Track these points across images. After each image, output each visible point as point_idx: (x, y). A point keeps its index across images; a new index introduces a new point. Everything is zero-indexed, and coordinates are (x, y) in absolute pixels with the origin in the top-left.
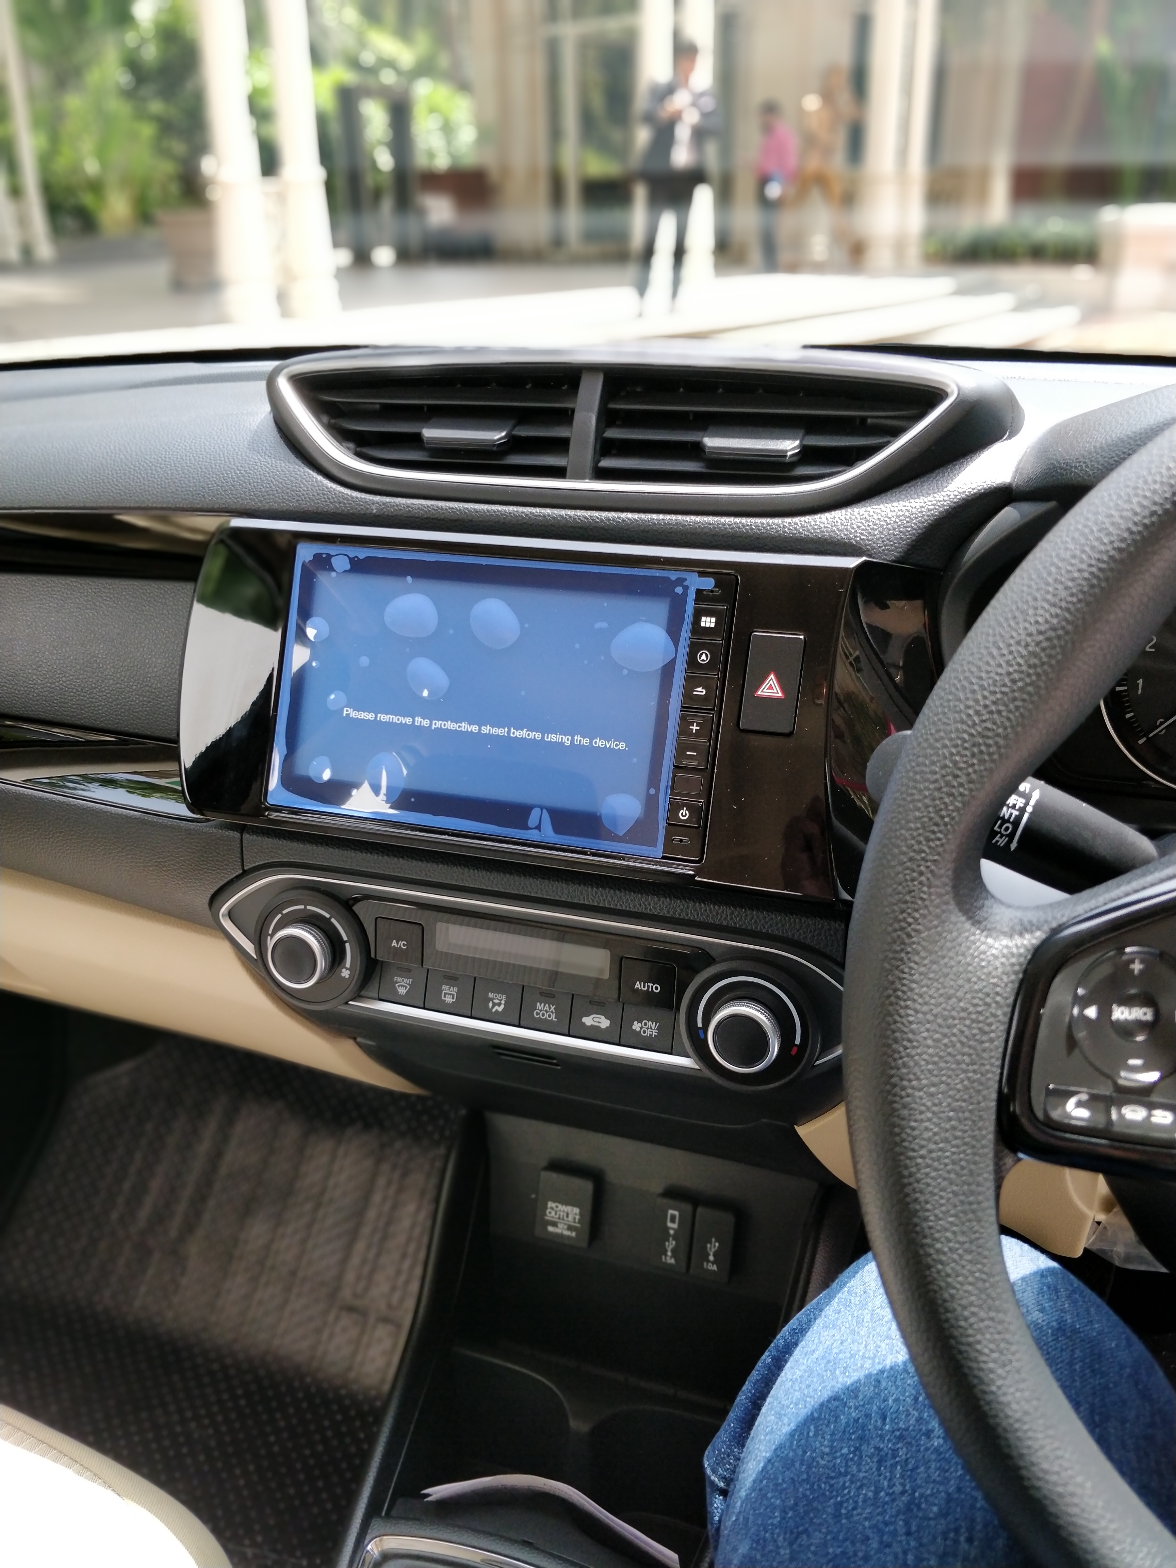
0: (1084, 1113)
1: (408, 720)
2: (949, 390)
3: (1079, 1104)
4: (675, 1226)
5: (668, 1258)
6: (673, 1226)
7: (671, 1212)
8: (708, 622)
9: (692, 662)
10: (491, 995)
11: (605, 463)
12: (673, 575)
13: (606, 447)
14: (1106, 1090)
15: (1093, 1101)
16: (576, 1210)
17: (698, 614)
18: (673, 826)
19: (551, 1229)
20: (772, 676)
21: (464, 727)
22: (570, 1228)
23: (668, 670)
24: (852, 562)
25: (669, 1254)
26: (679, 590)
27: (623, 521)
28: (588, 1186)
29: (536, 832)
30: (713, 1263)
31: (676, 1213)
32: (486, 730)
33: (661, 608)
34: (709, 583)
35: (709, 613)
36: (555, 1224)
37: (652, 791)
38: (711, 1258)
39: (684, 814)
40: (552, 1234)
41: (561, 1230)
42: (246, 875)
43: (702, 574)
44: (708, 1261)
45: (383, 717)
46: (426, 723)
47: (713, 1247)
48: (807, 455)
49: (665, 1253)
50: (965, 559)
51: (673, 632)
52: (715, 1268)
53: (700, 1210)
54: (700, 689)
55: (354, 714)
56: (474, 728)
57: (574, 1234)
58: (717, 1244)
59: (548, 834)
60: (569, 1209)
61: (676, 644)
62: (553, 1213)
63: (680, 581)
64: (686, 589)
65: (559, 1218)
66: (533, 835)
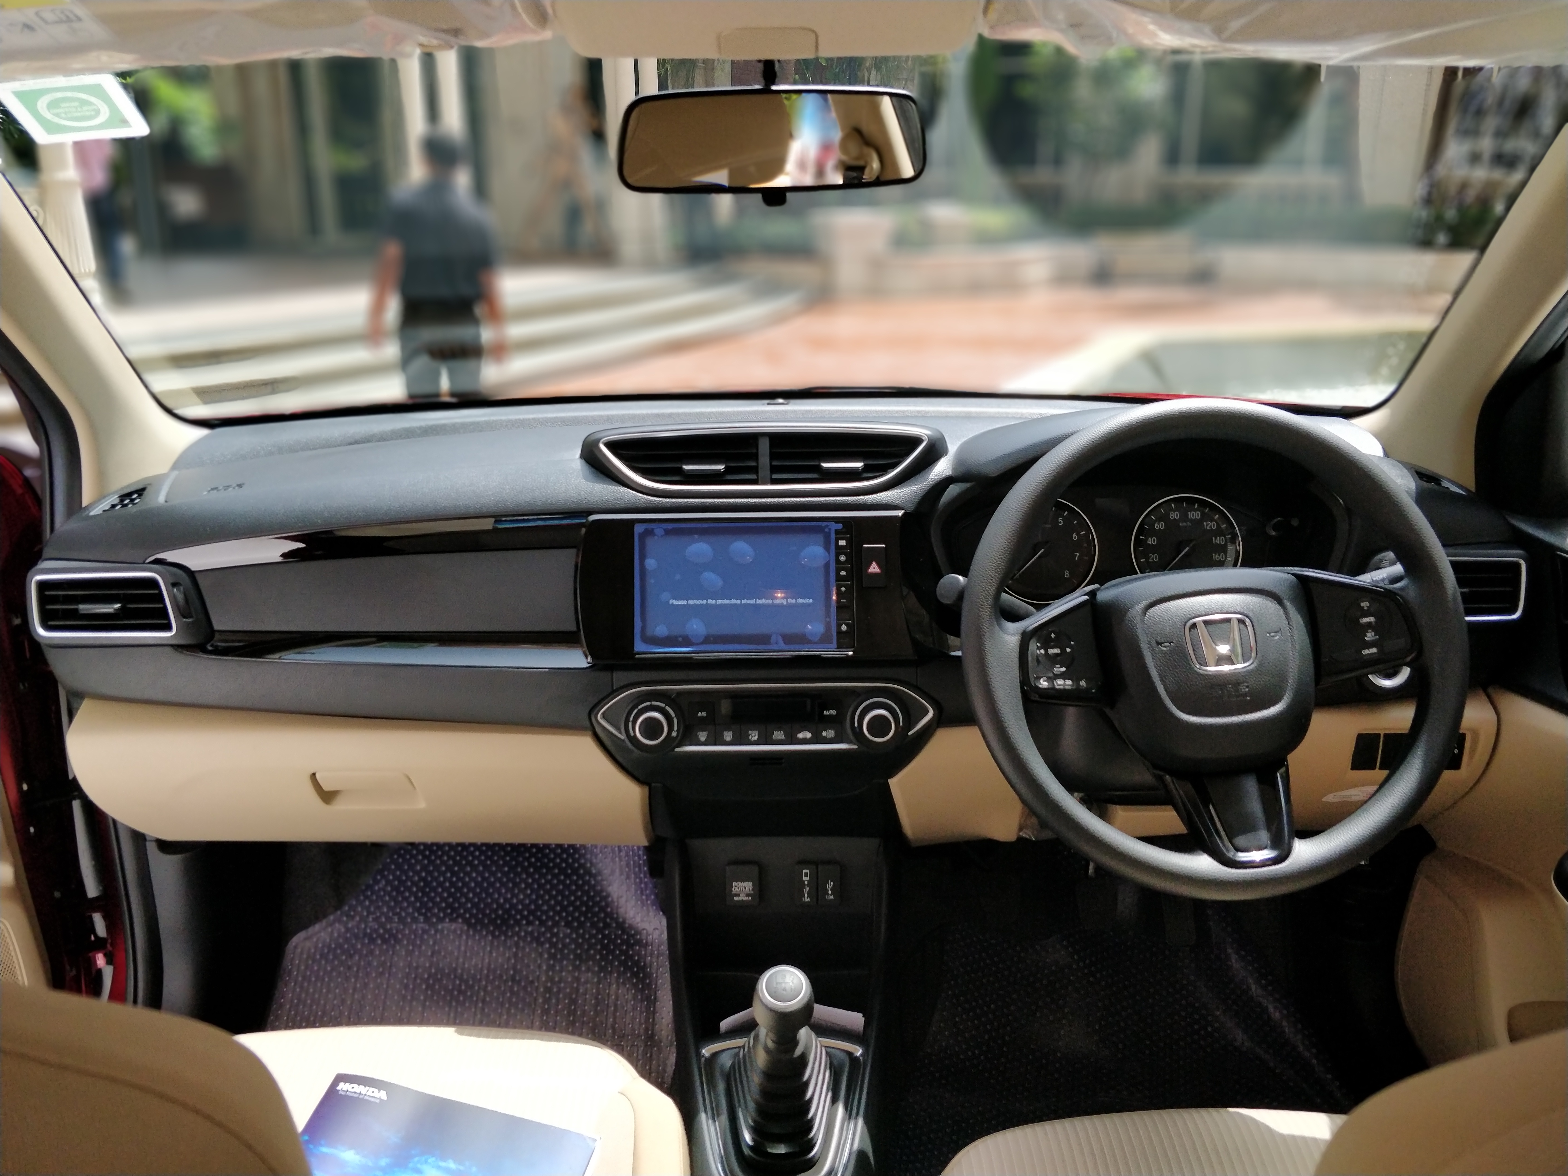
0: (1046, 683)
1: (704, 602)
2: (923, 438)
3: (1044, 681)
4: (808, 878)
5: (806, 898)
6: (806, 879)
7: (804, 871)
8: (842, 543)
9: (838, 561)
10: (750, 732)
11: (775, 476)
12: (824, 524)
13: (774, 469)
14: (1051, 675)
15: (1049, 679)
16: (750, 884)
17: (837, 540)
18: (839, 632)
19: (736, 898)
20: (874, 563)
21: (733, 601)
22: (748, 895)
23: (827, 566)
24: (900, 513)
25: (806, 895)
26: (827, 530)
27: (793, 502)
28: (755, 870)
29: (775, 645)
30: (831, 895)
31: (808, 871)
32: (744, 601)
33: (820, 538)
34: (840, 526)
35: (842, 539)
36: (738, 895)
37: (828, 620)
38: (830, 892)
39: (844, 628)
40: (737, 901)
41: (743, 897)
42: (614, 693)
43: (836, 522)
44: (828, 894)
45: (691, 602)
46: (714, 602)
47: (830, 885)
48: (866, 468)
49: (804, 896)
50: (940, 506)
51: (827, 548)
52: (832, 897)
53: (820, 867)
54: (843, 572)
55: (676, 602)
56: (739, 602)
57: (750, 898)
58: (832, 883)
59: (782, 645)
60: (746, 884)
61: (829, 552)
62: (736, 888)
63: (827, 526)
64: (830, 529)
65: (740, 891)
66: (775, 647)
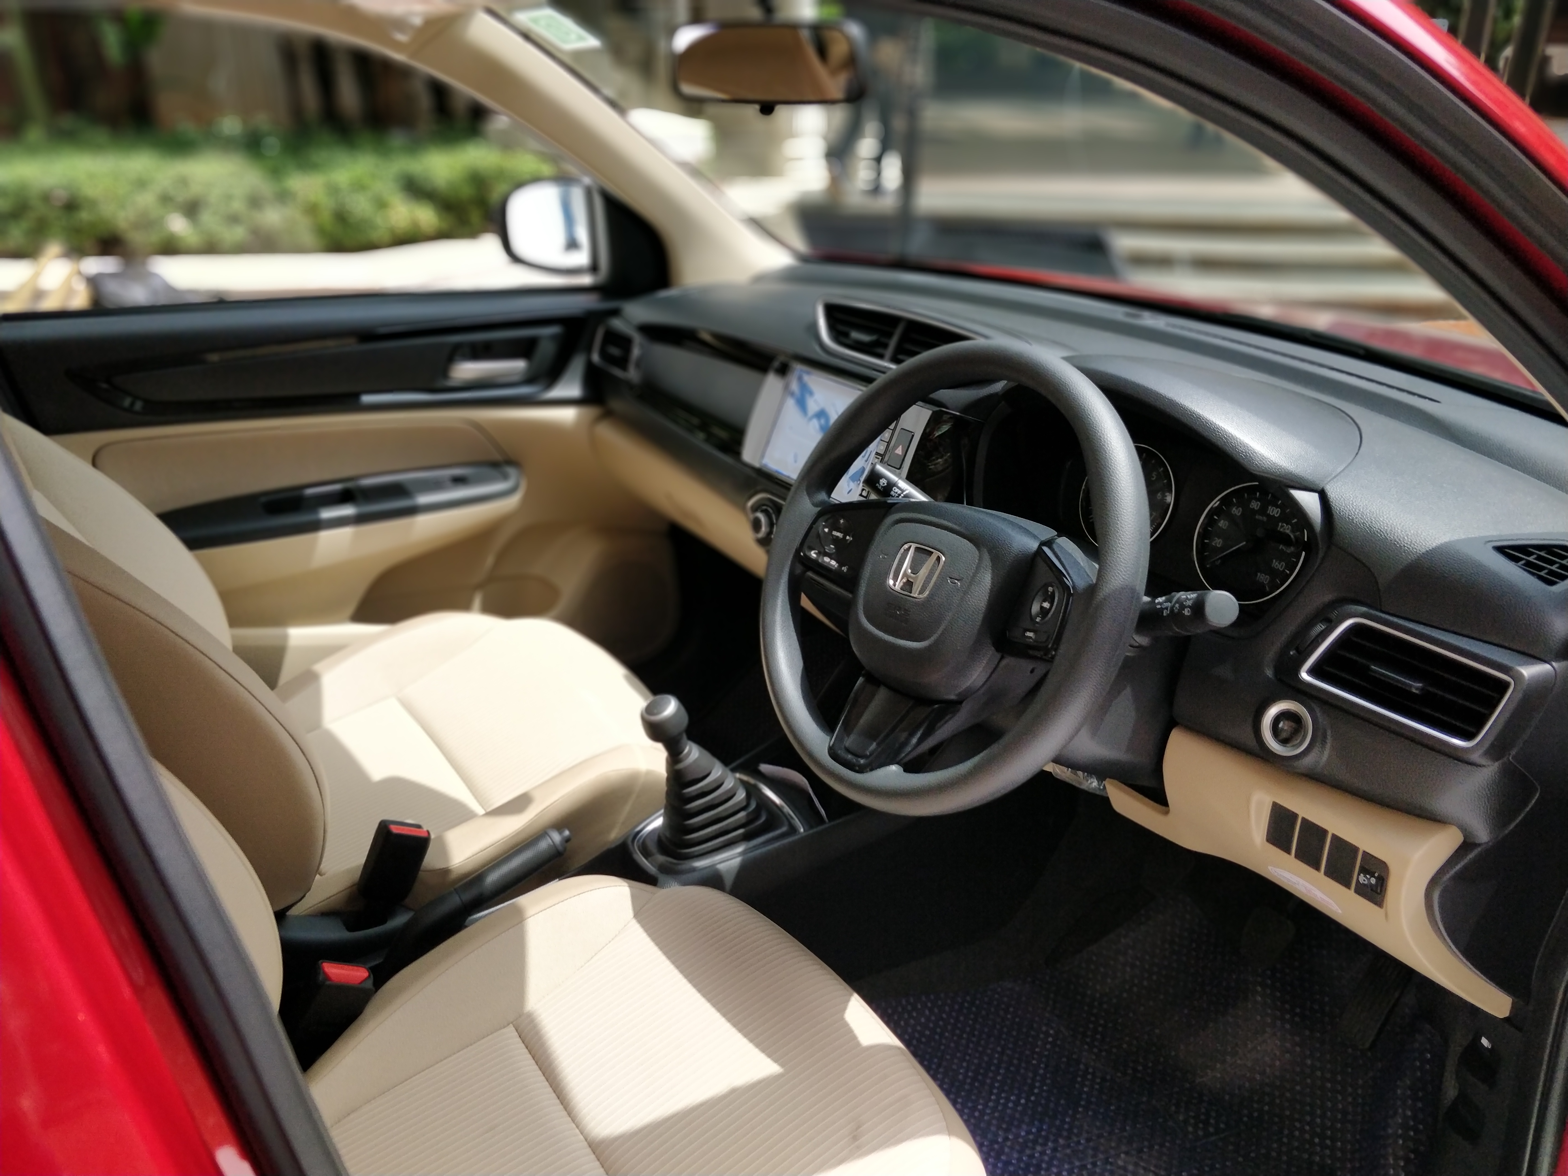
0: (815, 555)
3: (815, 553)
11: (899, 356)
14: (822, 550)
15: (819, 554)
